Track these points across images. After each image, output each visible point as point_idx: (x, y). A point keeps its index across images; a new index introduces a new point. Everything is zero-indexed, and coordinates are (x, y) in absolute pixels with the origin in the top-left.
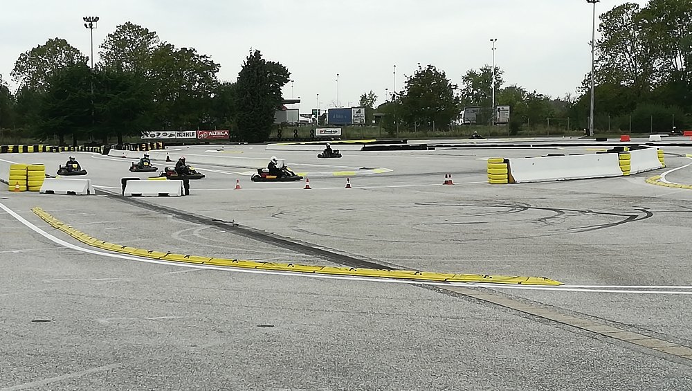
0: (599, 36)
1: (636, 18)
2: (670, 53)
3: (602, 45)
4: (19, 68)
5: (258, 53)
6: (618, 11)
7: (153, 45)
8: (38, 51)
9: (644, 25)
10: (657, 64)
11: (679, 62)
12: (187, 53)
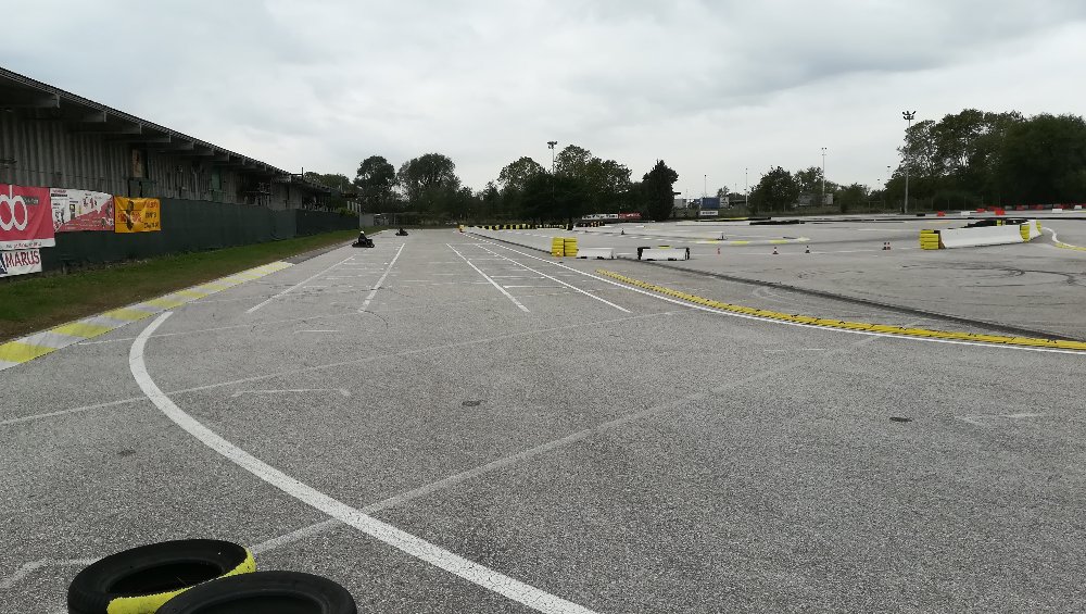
0: (905, 144)
1: (933, 130)
2: (956, 154)
3: (905, 150)
4: (503, 176)
5: (662, 162)
6: (920, 126)
7: (587, 160)
8: (514, 165)
9: (938, 135)
10: (947, 162)
11: (964, 161)
12: (610, 165)
